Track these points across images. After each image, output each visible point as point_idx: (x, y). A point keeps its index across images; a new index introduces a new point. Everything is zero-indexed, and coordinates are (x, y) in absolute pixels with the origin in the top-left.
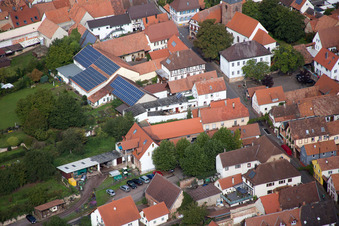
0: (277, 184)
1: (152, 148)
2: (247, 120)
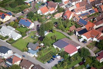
0: (77, 2)
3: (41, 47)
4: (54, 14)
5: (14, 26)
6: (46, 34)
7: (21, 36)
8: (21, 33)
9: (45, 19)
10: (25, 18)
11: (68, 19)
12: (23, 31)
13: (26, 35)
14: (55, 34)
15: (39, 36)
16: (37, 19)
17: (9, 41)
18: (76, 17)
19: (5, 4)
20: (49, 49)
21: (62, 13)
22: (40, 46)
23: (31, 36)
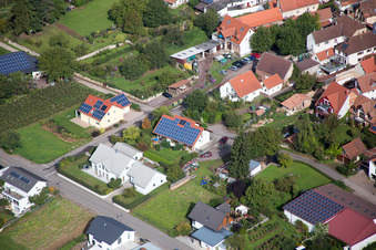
0: (365, 53)
1: (250, 33)
2: (317, 6)
3: (239, 219)
4: (279, 98)
5: (139, 145)
6: (256, 170)
7: (165, 181)
8: (165, 169)
9: (250, 116)
10: (177, 114)
11: (335, 117)
12: (171, 163)
13: (182, 176)
14: (289, 169)
15: (231, 180)
16: (219, 117)
17: (122, 199)
18: (367, 107)
19: (103, 66)
20: (269, 227)
21: (312, 93)
22: (234, 216)
23: (199, 180)
